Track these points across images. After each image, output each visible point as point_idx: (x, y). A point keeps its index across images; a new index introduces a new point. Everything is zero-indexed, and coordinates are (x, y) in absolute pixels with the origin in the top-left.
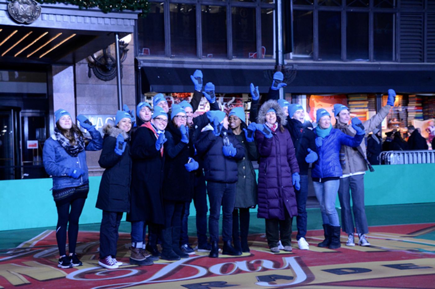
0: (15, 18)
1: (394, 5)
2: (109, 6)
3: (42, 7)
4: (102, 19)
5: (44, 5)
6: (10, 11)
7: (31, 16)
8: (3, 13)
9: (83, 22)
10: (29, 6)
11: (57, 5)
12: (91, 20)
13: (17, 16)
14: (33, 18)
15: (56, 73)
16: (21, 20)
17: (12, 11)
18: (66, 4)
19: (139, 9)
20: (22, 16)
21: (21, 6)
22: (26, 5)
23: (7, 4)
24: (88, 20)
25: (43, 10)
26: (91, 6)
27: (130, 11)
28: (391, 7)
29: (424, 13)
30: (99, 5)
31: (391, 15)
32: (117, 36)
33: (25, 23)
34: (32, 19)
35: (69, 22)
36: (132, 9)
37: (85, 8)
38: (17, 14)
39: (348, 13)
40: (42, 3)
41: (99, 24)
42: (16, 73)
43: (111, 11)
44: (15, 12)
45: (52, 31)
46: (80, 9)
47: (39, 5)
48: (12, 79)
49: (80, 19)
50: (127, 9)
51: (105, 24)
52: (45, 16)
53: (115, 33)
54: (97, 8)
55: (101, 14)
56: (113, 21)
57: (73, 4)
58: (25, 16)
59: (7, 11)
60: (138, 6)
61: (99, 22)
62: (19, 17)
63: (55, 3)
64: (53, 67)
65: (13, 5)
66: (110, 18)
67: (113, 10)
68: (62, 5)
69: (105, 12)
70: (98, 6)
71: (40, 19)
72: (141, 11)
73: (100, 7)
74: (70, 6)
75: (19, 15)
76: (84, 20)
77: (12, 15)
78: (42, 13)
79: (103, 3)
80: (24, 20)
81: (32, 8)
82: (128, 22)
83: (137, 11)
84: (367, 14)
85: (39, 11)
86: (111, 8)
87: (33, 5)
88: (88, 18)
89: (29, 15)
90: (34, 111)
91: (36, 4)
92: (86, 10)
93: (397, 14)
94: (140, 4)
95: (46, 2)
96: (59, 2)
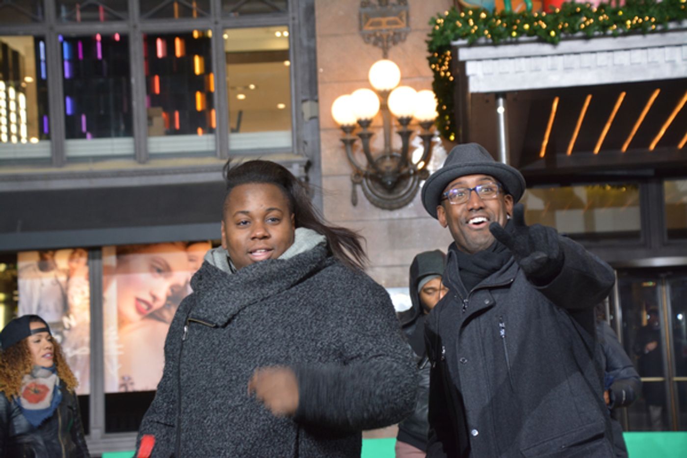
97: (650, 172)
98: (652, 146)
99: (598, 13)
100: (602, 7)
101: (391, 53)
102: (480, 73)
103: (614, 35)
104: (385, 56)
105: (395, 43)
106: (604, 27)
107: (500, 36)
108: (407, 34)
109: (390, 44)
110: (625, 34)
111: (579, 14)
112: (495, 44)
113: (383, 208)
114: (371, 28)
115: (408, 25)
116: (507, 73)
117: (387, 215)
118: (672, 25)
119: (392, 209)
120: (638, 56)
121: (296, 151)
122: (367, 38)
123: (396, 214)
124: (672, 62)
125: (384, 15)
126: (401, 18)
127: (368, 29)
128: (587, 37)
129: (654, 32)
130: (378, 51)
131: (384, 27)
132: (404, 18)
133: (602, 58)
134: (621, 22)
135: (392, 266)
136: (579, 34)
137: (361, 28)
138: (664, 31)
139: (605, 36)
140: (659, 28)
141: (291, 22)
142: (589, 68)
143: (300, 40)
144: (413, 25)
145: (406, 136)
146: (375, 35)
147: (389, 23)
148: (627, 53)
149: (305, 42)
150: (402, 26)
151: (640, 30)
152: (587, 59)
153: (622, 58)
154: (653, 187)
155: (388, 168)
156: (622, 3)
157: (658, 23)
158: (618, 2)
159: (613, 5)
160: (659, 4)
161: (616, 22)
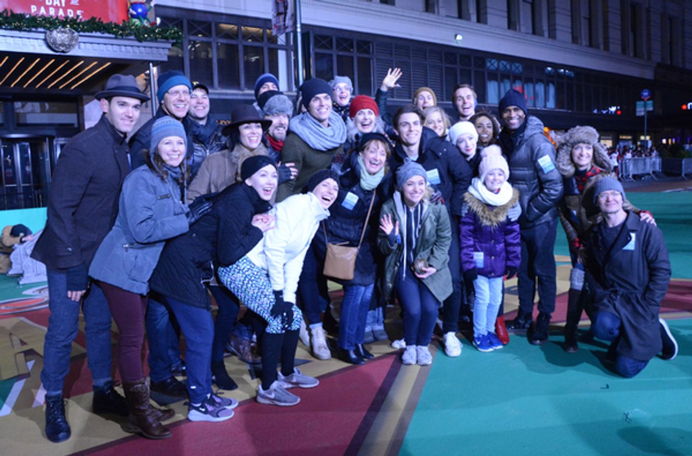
0: (53, 46)
1: (371, 51)
2: (144, 36)
3: (80, 36)
4: (137, 48)
5: (81, 33)
6: (48, 41)
7: (68, 45)
8: (42, 42)
9: (118, 50)
10: (66, 35)
11: (94, 34)
12: (126, 49)
13: (55, 45)
14: (70, 46)
15: (87, 103)
16: (59, 49)
17: (50, 40)
18: (103, 33)
19: (173, 39)
20: (60, 45)
21: (59, 35)
22: (63, 34)
23: (45, 33)
24: (123, 48)
25: (80, 39)
26: (127, 35)
27: (164, 40)
28: (369, 53)
29: (392, 61)
30: (135, 34)
31: (369, 59)
32: (151, 64)
33: (63, 52)
34: (69, 48)
35: (106, 51)
36: (167, 38)
37: (120, 37)
38: (54, 43)
39: (338, 56)
40: (79, 32)
41: (134, 52)
42: (47, 105)
43: (145, 40)
44: (53, 41)
45: (88, 60)
46: (116, 38)
47: (76, 34)
48: (43, 111)
49: (116, 48)
50: (161, 38)
51: (140, 53)
52: (82, 45)
53: (149, 62)
54: (132, 37)
55: (137, 43)
56: (148, 50)
57: (109, 33)
58: (63, 45)
59: (45, 40)
60: (173, 36)
61: (135, 50)
62: (57, 46)
63: (92, 32)
64: (84, 97)
65: (51, 34)
66: (145, 47)
67: (149, 39)
68: (98, 34)
69: (140, 41)
70: (133, 35)
71: (77, 47)
72: (175, 41)
73: (136, 36)
74: (106, 35)
75: (57, 44)
76: (120, 49)
77: (50, 44)
78: (80, 42)
79: (139, 33)
80: (62, 48)
81: (70, 37)
82: (161, 51)
83: (171, 41)
84: (352, 58)
85: (77, 40)
86: (146, 38)
87: (70, 34)
89: (67, 43)
90: (67, 139)
91: (73, 33)
92: (122, 39)
93: (375, 60)
94: (174, 33)
95: (84, 31)
96: (96, 31)
97: (10, 97)
98: (12, 85)
103: (6, 29)
110: (11, 29)
118: (34, 29)
120: (18, 41)
124: (34, 46)
129: (25, 31)
134: (10, 24)
138: (30, 31)
140: (28, 29)
148: (12, 39)
151: (18, 29)
153: (10, 40)
154: (9, 104)
156: (9, 14)
157: (27, 27)
158: (7, 13)
159: (5, 14)
160: (28, 19)
161: (7, 23)
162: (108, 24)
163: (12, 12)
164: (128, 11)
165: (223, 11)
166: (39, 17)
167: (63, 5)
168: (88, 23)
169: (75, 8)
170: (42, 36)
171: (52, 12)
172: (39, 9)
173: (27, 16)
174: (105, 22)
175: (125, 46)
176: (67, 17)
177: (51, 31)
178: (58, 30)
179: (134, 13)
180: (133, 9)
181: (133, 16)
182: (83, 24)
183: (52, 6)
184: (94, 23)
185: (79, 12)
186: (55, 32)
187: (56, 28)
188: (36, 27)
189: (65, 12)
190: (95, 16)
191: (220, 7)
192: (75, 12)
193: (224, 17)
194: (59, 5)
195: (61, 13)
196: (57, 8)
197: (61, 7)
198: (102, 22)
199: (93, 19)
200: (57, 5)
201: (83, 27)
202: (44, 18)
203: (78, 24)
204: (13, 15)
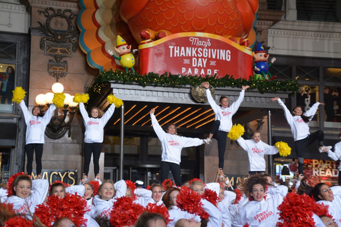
0: (196, 99)
2: (266, 88)
3: (216, 90)
4: (259, 98)
5: (217, 88)
6: (193, 94)
8: (187, 95)
11: (226, 88)
13: (197, 97)
16: (200, 100)
17: (194, 94)
18: (233, 87)
19: (290, 90)
20: (201, 97)
21: (201, 90)
22: (204, 89)
23: (191, 88)
25: (216, 92)
26: (252, 88)
27: (282, 92)
32: (269, 112)
33: (202, 102)
36: (285, 90)
38: (197, 96)
41: (256, 102)
43: (267, 92)
44: (196, 94)
47: (213, 88)
50: (280, 90)
51: (261, 102)
52: (217, 97)
53: (268, 110)
54: (256, 90)
55: (259, 95)
56: (268, 100)
57: (238, 87)
59: (190, 94)
60: (290, 88)
61: (257, 100)
62: (199, 98)
63: (225, 87)
65: (195, 89)
66: (265, 97)
67: (269, 91)
68: (230, 88)
69: (262, 92)
70: (257, 88)
72: (291, 92)
73: (259, 88)
75: (199, 96)
77: (194, 97)
78: (215, 95)
79: (262, 86)
80: (202, 100)
83: (288, 92)
86: (268, 90)
88: (248, 97)
91: (211, 88)
94: (291, 85)
95: (218, 86)
96: (228, 86)
99: (161, 78)
100: (162, 76)
101: (59, 80)
102: (117, 93)
103: (164, 87)
104: (57, 81)
105: (61, 77)
106: (162, 83)
107: (127, 81)
108: (66, 74)
109: (60, 77)
110: (168, 86)
111: (154, 78)
112: (124, 84)
113: (51, 138)
114: (52, 70)
115: (67, 71)
116: (127, 94)
117: (52, 141)
118: (183, 86)
119: (55, 139)
120: (171, 94)
121: (14, 113)
122: (50, 74)
123: (56, 141)
125: (58, 66)
126: (64, 68)
127: (51, 70)
128: (155, 86)
129: (177, 87)
130: (54, 79)
131: (58, 70)
132: (66, 68)
133: (160, 93)
134: (168, 83)
135: (53, 161)
136: (153, 84)
137: (48, 70)
138: (180, 87)
139: (161, 86)
141: (17, 63)
142: (155, 96)
143: (20, 70)
144: (69, 72)
145: (65, 112)
146: (54, 73)
147: (60, 69)
148: (168, 93)
149: (22, 72)
150: (65, 71)
151: (173, 86)
152: (155, 93)
153: (166, 94)
155: (56, 123)
156: (168, 76)
157: (179, 84)
158: (167, 75)
159: (165, 76)
160: (180, 78)
161: (166, 82)
162: (238, 80)
163: (170, 73)
164: (254, 68)
165: (332, 56)
166: (188, 77)
167: (205, 66)
168: (222, 79)
169: (213, 68)
170: (188, 91)
171: (196, 72)
172: (187, 70)
173: (180, 76)
174: (236, 78)
175: (250, 97)
176: (207, 76)
177: (196, 87)
178: (200, 86)
179: (259, 70)
180: (257, 67)
181: (257, 72)
182: (219, 80)
183: (197, 67)
184: (228, 80)
185: (215, 71)
186: (198, 88)
187: (199, 85)
188: (185, 84)
189: (206, 72)
190: (228, 74)
191: (329, 52)
192: (213, 72)
193: (333, 61)
194: (201, 66)
195: (203, 72)
196: (200, 69)
197: (203, 68)
198: (233, 79)
199: (227, 76)
200: (200, 66)
201: (219, 83)
202: (191, 77)
203: (216, 81)
204: (171, 76)
